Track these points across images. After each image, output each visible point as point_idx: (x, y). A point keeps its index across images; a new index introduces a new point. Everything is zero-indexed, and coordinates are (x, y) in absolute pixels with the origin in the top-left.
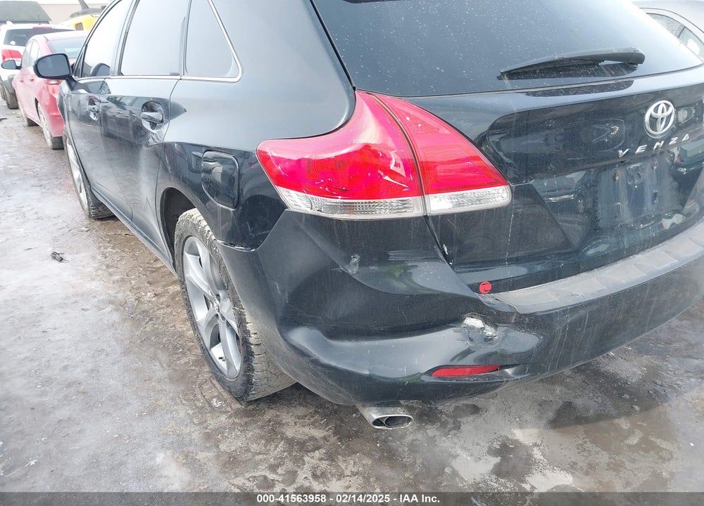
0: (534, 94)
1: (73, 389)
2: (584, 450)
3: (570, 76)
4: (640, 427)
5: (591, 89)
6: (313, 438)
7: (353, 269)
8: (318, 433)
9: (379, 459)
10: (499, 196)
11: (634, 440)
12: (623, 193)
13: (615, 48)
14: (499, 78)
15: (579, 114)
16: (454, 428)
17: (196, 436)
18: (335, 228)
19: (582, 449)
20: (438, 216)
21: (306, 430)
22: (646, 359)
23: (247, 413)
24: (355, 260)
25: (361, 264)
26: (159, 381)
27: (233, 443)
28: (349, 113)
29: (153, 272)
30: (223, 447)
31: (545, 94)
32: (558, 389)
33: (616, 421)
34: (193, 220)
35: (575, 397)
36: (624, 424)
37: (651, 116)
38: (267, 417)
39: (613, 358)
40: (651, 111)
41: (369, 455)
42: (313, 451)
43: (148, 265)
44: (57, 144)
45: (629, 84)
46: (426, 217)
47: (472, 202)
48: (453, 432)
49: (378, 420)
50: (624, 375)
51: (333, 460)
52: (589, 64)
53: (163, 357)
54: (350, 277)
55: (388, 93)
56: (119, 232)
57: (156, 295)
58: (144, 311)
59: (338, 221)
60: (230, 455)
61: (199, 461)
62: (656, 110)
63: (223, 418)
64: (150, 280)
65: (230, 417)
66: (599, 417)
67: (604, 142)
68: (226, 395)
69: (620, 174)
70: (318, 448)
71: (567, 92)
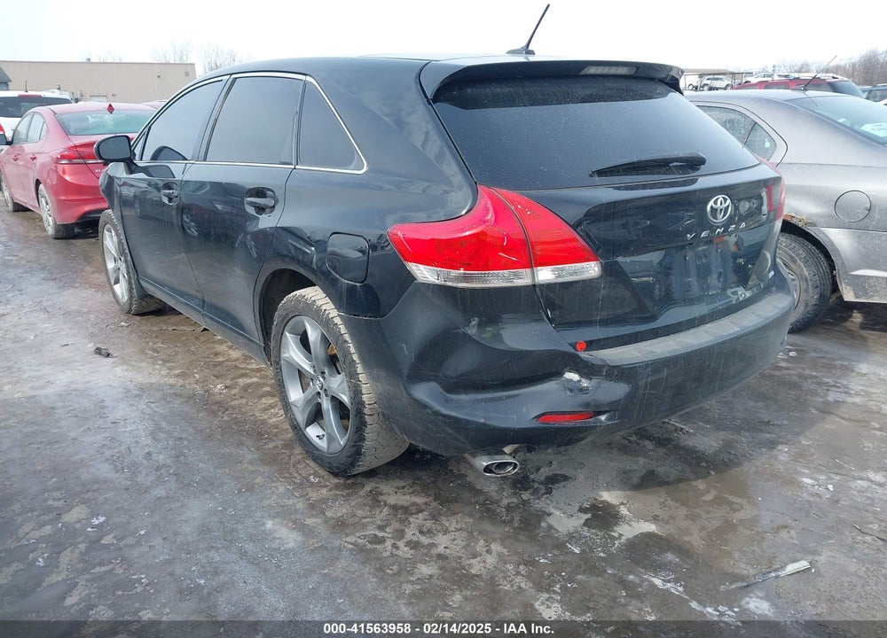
0: (619, 188)
1: (163, 471)
2: (666, 506)
3: (647, 174)
4: (715, 488)
5: (663, 185)
6: (414, 504)
7: (472, 330)
8: (420, 500)
9: (480, 518)
10: (592, 269)
11: (709, 497)
12: (693, 270)
13: (681, 154)
14: (591, 176)
15: (654, 205)
16: (545, 493)
17: (300, 506)
18: (458, 295)
19: (663, 504)
20: (543, 285)
21: (407, 497)
22: (723, 434)
23: (346, 487)
24: (475, 322)
25: (480, 325)
26: (251, 463)
27: (339, 510)
28: (472, 203)
29: (216, 366)
30: (329, 514)
31: (627, 188)
32: (642, 461)
33: (694, 483)
34: (307, 300)
35: (658, 466)
36: (700, 485)
37: (712, 207)
38: (368, 488)
39: (693, 434)
40: (711, 203)
41: (471, 515)
42: (418, 513)
43: (208, 360)
44: (61, 233)
45: (694, 181)
46: (534, 286)
47: (571, 274)
48: (546, 496)
49: (487, 467)
50: (702, 448)
51: (437, 520)
52: (661, 165)
53: (249, 442)
54: (469, 336)
55: (503, 187)
56: (165, 328)
57: (226, 387)
58: (217, 403)
59: (463, 289)
60: (338, 520)
61: (308, 525)
62: (715, 203)
63: (324, 491)
64: (215, 373)
65: (331, 490)
66: (679, 481)
67: (678, 230)
68: (322, 472)
69: (690, 255)
70: (422, 511)
71: (644, 187)
